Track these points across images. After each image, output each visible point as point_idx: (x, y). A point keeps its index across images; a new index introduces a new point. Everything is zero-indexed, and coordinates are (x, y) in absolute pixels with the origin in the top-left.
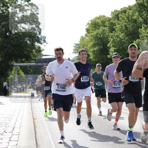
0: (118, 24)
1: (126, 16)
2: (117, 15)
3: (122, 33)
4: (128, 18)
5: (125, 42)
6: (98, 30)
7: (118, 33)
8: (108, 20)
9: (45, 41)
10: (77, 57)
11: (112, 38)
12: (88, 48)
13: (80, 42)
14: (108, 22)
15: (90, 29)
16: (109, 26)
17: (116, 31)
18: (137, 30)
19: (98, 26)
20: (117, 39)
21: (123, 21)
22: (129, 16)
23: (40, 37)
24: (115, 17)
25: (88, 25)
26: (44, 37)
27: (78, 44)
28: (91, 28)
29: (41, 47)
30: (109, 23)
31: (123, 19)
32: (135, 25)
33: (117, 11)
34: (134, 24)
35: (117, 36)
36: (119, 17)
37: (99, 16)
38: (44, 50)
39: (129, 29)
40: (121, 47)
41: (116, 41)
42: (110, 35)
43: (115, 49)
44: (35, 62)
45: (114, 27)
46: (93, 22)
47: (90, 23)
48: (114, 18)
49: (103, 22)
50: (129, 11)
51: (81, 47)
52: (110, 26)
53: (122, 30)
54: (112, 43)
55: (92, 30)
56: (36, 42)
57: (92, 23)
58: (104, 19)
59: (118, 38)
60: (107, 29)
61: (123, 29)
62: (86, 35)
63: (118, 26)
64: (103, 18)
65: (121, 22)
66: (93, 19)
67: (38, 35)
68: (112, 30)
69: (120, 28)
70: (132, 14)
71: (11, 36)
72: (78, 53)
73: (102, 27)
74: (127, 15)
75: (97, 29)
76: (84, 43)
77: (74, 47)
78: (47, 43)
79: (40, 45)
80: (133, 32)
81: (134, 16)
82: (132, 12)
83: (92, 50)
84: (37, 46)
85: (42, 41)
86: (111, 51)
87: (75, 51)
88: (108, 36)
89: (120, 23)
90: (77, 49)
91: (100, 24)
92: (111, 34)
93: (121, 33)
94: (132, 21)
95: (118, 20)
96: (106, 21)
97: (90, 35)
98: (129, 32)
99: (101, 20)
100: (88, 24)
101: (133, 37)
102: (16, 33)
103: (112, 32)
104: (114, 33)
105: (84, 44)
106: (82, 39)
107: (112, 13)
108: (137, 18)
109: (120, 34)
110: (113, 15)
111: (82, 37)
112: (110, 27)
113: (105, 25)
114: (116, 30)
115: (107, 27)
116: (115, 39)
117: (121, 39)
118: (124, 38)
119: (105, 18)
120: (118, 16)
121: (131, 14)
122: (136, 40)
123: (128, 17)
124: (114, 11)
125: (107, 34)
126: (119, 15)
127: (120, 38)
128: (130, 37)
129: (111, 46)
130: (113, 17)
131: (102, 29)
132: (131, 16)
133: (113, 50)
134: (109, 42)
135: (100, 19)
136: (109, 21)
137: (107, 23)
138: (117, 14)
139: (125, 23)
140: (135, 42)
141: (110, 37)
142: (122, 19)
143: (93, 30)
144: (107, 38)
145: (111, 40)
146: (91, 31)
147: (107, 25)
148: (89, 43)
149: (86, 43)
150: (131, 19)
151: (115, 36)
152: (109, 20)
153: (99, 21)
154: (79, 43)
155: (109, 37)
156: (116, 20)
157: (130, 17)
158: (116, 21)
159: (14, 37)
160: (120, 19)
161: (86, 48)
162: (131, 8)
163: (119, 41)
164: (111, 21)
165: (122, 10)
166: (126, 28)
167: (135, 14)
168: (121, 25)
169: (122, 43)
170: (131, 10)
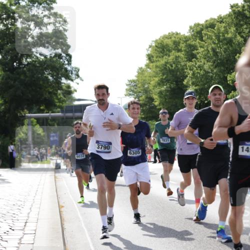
0: (201, 47)
2: (199, 32)
3: (208, 61)
4: (218, 37)
5: (214, 77)
6: (167, 57)
7: (201, 62)
8: (184, 39)
9: (78, 76)
11: (190, 70)
12: (151, 88)
13: (137, 77)
14: (185, 44)
15: (153, 55)
16: (185, 51)
17: (197, 59)
18: (234, 57)
19: (167, 50)
20: (199, 71)
21: (209, 41)
22: (219, 33)
23: (69, 68)
24: (196, 35)
25: (150, 49)
27: (134, 81)
28: (156, 53)
29: (71, 85)
30: (185, 46)
31: (210, 38)
32: (230, 48)
33: (199, 25)
34: (228, 47)
35: (199, 67)
36: (203, 35)
37: (169, 33)
38: (76, 91)
39: (219, 55)
40: (206, 86)
41: (199, 75)
42: (187, 65)
43: (196, 88)
44: (62, 112)
45: (195, 52)
46: (158, 44)
47: (154, 45)
48: (194, 37)
49: (176, 44)
50: (220, 24)
51: (139, 85)
52: (187, 50)
53: (208, 57)
54: (192, 78)
55: (157, 58)
56: (63, 78)
57: (157, 45)
58: (178, 38)
59: (201, 70)
61: (209, 55)
62: (147, 66)
63: (201, 50)
64: (175, 37)
65: (207, 44)
66: (159, 39)
67: (66, 66)
68: (191, 56)
69: (204, 53)
71: (21, 68)
72: (133, 96)
73: (173, 52)
74: (216, 32)
75: (166, 55)
76: (144, 78)
77: (127, 85)
78: (82, 80)
79: (69, 82)
80: (227, 61)
81: (228, 34)
82: (225, 27)
83: (157, 90)
84: (65, 84)
85: (73, 76)
87: (128, 92)
88: (185, 67)
89: (204, 45)
90: (132, 88)
91: (171, 46)
92: (189, 64)
93: (206, 62)
94: (225, 42)
95: (201, 39)
96: (182, 42)
97: (154, 66)
98: (220, 59)
99: (172, 41)
100: (150, 47)
101: (227, 68)
102: (29, 64)
103: (191, 61)
104: (195, 61)
105: (144, 80)
106: (141, 72)
107: (191, 28)
108: (233, 36)
109: (204, 64)
110: (193, 31)
111: (141, 69)
112: (188, 52)
113: (180, 48)
114: (198, 56)
115: (183, 53)
116: (197, 71)
117: (207, 72)
118: (212, 71)
119: (178, 36)
121: (223, 29)
122: (231, 73)
123: (217, 34)
124: (195, 25)
125: (183, 64)
126: (203, 32)
127: (205, 70)
128: (222, 68)
129: (190, 83)
130: (192, 35)
131: (174, 54)
132: (223, 33)
134: (187, 76)
135: (171, 38)
136: (186, 41)
137: (182, 46)
138: (199, 29)
139: (213, 45)
140: (230, 77)
142: (208, 38)
143: (160, 57)
144: (183, 69)
145: (189, 74)
146: (155, 59)
147: (183, 49)
148: (152, 79)
149: (147, 78)
150: (223, 37)
151: (197, 66)
152: (186, 39)
153: (169, 42)
154: (135, 78)
155: (187, 69)
156: (198, 40)
157: (221, 35)
158: (197, 42)
159: (25, 69)
160: (204, 39)
161: (148, 87)
162: (223, 19)
163: (203, 75)
164: (189, 42)
165: (208, 22)
166: (215, 53)
167: (229, 31)
168: (206, 49)
169: (207, 79)
170: (224, 23)
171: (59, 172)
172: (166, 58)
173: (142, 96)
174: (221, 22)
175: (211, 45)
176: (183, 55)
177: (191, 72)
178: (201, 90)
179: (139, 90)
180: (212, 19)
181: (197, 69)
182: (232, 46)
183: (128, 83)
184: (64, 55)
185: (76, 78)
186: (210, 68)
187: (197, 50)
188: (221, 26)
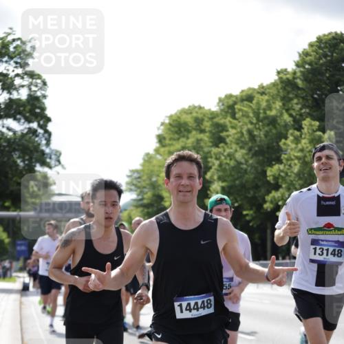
0: (233, 127)
1: (253, 110)
2: (230, 106)
3: (241, 148)
4: (257, 114)
5: (248, 171)
6: (184, 139)
7: (231, 148)
8: (210, 116)
9: (59, 161)
10: (134, 200)
11: (217, 159)
12: (161, 182)
13: (143, 165)
14: (210, 122)
15: (166, 136)
16: (210, 132)
17: (226, 143)
18: (277, 143)
19: (185, 130)
20: (228, 162)
21: (246, 120)
22: (259, 109)
23: (47, 151)
24: (226, 110)
25: (162, 127)
26: (58, 154)
27: (137, 171)
28: (170, 134)
30: (211, 125)
31: (246, 115)
32: (274, 131)
33: (230, 96)
34: (271, 130)
35: (229, 155)
36: (237, 110)
37: (190, 106)
39: (258, 139)
40: (237, 182)
41: (227, 167)
42: (212, 153)
43: (224, 184)
45: (223, 134)
46: (174, 121)
47: (167, 121)
48: (223, 113)
49: (199, 121)
50: (260, 97)
51: (145, 178)
52: (214, 131)
53: (242, 142)
54: (218, 170)
55: (170, 139)
56: (38, 165)
57: (171, 122)
58: (201, 113)
59: (231, 159)
60: (206, 139)
61: (243, 139)
62: (157, 151)
63: (232, 131)
64: (197, 112)
65: (240, 124)
66: (176, 114)
67: (44, 148)
68: (218, 140)
69: (236, 136)
70: (267, 106)
72: (135, 193)
73: (194, 132)
74: (254, 106)
75: (184, 136)
76: (151, 168)
77: (128, 176)
78: (63, 167)
79: (46, 169)
80: (268, 148)
81: (270, 108)
82: (267, 101)
84: (40, 172)
85: (53, 163)
86: (214, 190)
87: (129, 187)
88: (209, 155)
89: (237, 125)
90: (135, 182)
91: (190, 125)
92: (215, 150)
93: (238, 149)
94: (266, 122)
95: (234, 117)
96: (206, 119)
97: (166, 152)
98: (259, 146)
99: (192, 117)
100: (162, 124)
101: (268, 158)
103: (217, 146)
104: (223, 147)
105: (152, 171)
106: (148, 159)
107: (220, 100)
108: (279, 114)
109: (236, 151)
110: (223, 105)
111: (147, 154)
112: (214, 134)
113: (203, 127)
114: (228, 140)
115: (207, 134)
116: (225, 161)
117: (239, 163)
118: (247, 161)
119: (201, 111)
120: (234, 109)
121: (264, 104)
122: (273, 165)
123: (256, 111)
124: (226, 96)
125: (206, 150)
126: (236, 107)
127: (236, 161)
128: (261, 158)
129: (215, 177)
130: (222, 110)
131: (194, 136)
132: (264, 110)
133: (219, 189)
134: (211, 168)
135: (191, 113)
136: (212, 119)
137: (207, 125)
138: (231, 102)
139: (250, 126)
140: (271, 171)
141: (214, 156)
142: (243, 116)
143: (174, 140)
144: (206, 158)
145: (214, 165)
146: (167, 142)
147: (207, 129)
149: (156, 169)
150: (264, 115)
151: (225, 154)
152: (213, 116)
153: (188, 119)
155: (211, 157)
156: (229, 118)
157: (261, 111)
158: (228, 120)
160: (237, 116)
161: (156, 181)
162: (266, 89)
163: (233, 168)
164: (216, 120)
165: (244, 94)
166: (252, 137)
167: (274, 106)
168: (239, 130)
169: (239, 172)
170: (266, 94)
171: (26, 295)
172: (182, 142)
173: (147, 193)
174: (263, 94)
175: (247, 125)
176: (208, 137)
177: (217, 163)
178: (230, 187)
179: (144, 184)
180: (250, 89)
181: (226, 159)
182: (275, 128)
183: (129, 174)
184: (40, 131)
185: (56, 166)
186: (243, 157)
187: (227, 131)
188: (263, 99)
